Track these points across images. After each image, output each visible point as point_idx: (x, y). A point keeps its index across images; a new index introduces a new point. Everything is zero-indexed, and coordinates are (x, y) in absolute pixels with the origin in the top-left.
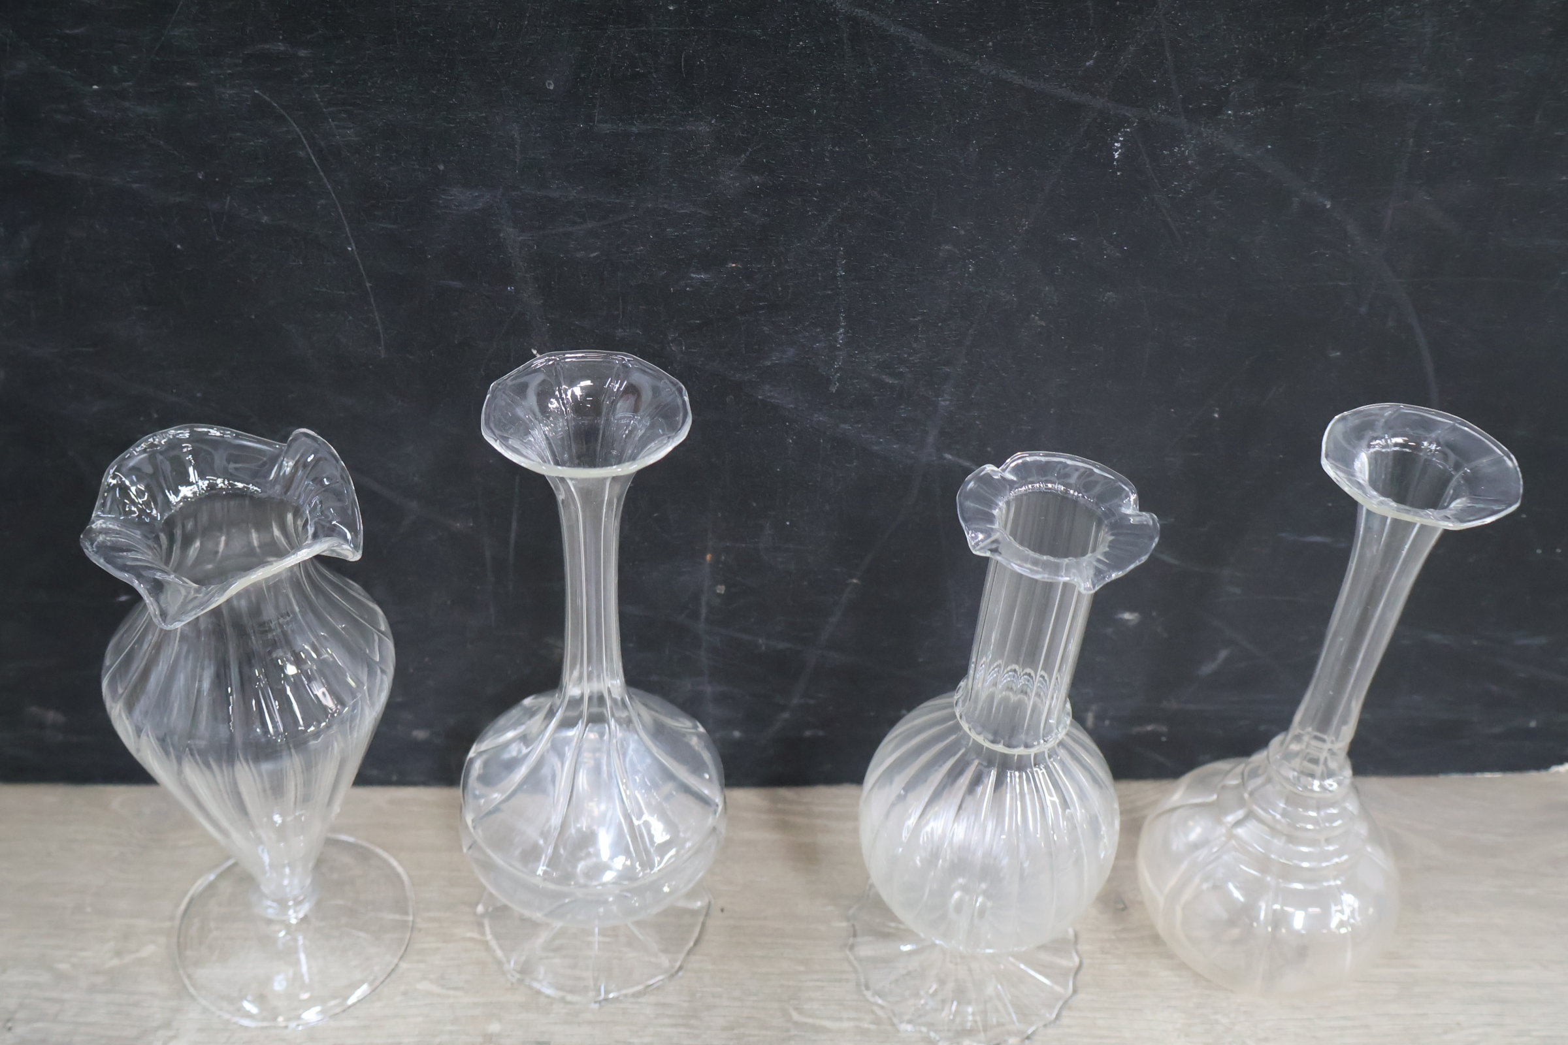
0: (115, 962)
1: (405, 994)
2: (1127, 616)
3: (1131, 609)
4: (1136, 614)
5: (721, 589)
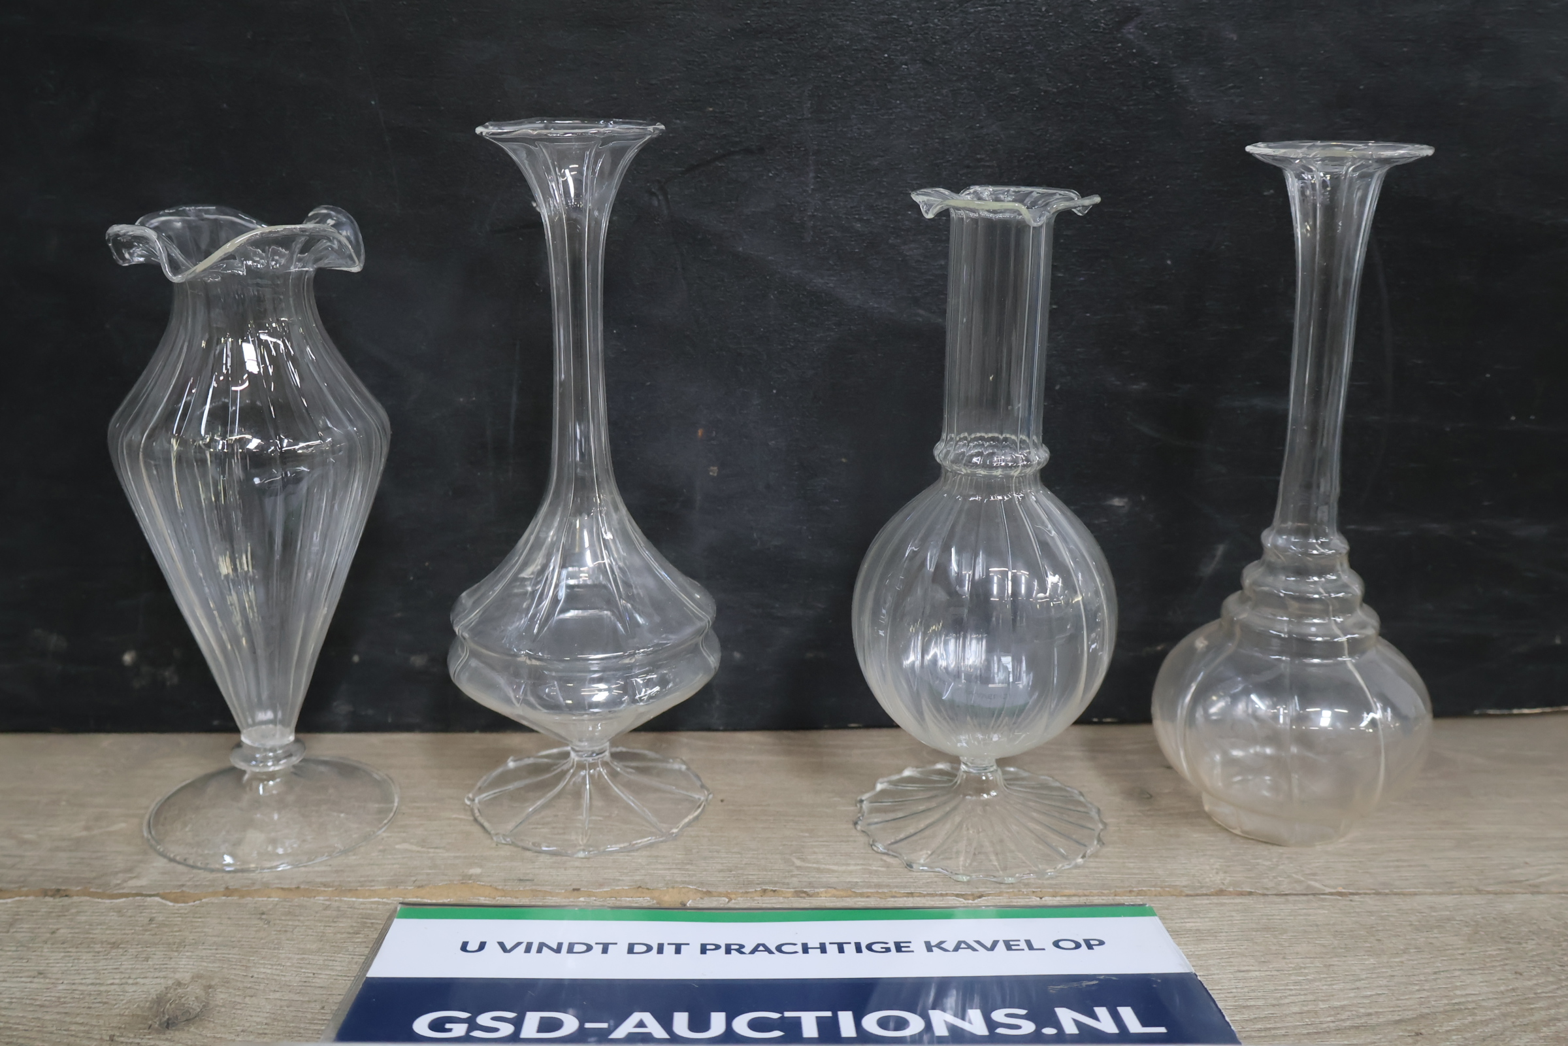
0: (84, 833)
1: (384, 851)
2: (1117, 502)
3: (1120, 494)
4: (1126, 500)
5: (714, 471)
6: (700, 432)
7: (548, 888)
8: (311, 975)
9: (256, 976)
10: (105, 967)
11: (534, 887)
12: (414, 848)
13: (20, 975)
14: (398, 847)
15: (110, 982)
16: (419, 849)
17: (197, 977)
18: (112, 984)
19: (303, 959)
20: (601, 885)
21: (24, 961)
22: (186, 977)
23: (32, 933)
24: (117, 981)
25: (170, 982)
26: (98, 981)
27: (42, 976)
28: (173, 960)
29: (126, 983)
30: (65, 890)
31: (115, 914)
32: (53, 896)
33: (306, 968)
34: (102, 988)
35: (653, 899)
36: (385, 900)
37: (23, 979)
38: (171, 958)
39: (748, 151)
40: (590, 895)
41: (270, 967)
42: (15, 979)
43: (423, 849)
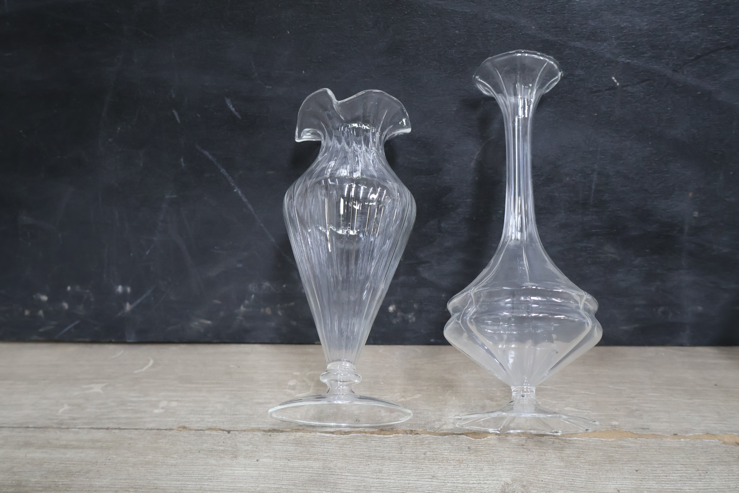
5: (696, 214)
6: (691, 194)
7: (660, 433)
8: (572, 480)
9: (543, 480)
10: (464, 474)
11: (652, 433)
12: (574, 409)
13: (424, 477)
14: (565, 409)
15: (472, 482)
16: (577, 410)
17: (514, 480)
18: (473, 483)
19: (561, 471)
20: (687, 432)
21: (421, 469)
22: (509, 480)
23: (415, 454)
24: (475, 482)
25: (502, 483)
26: (466, 482)
27: (435, 478)
28: (495, 470)
29: (480, 483)
30: (415, 431)
31: (449, 444)
32: (411, 434)
33: (567, 477)
34: (470, 486)
35: (719, 440)
36: (580, 439)
37: (427, 480)
38: (494, 470)
39: (729, 48)
40: (685, 438)
41: (547, 475)
42: (423, 480)
43: (580, 411)
